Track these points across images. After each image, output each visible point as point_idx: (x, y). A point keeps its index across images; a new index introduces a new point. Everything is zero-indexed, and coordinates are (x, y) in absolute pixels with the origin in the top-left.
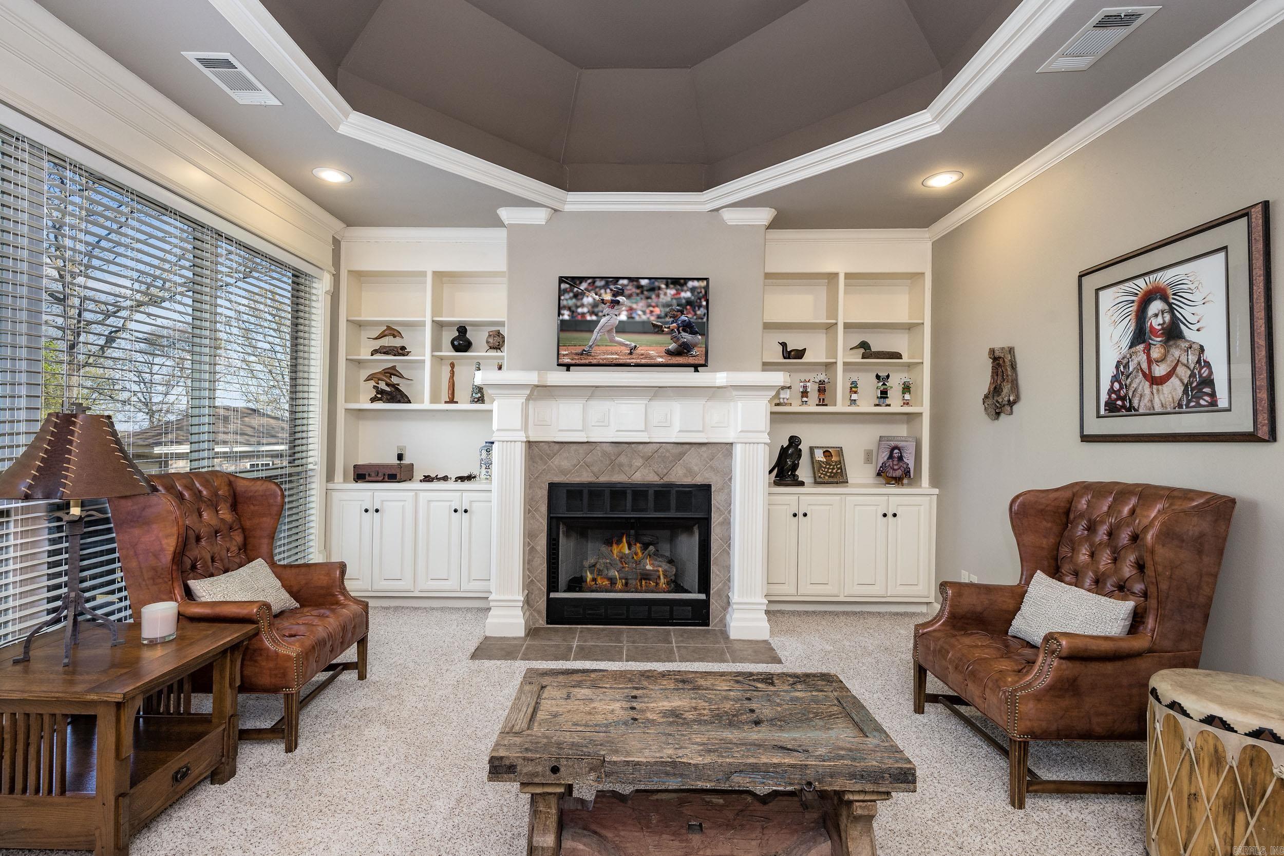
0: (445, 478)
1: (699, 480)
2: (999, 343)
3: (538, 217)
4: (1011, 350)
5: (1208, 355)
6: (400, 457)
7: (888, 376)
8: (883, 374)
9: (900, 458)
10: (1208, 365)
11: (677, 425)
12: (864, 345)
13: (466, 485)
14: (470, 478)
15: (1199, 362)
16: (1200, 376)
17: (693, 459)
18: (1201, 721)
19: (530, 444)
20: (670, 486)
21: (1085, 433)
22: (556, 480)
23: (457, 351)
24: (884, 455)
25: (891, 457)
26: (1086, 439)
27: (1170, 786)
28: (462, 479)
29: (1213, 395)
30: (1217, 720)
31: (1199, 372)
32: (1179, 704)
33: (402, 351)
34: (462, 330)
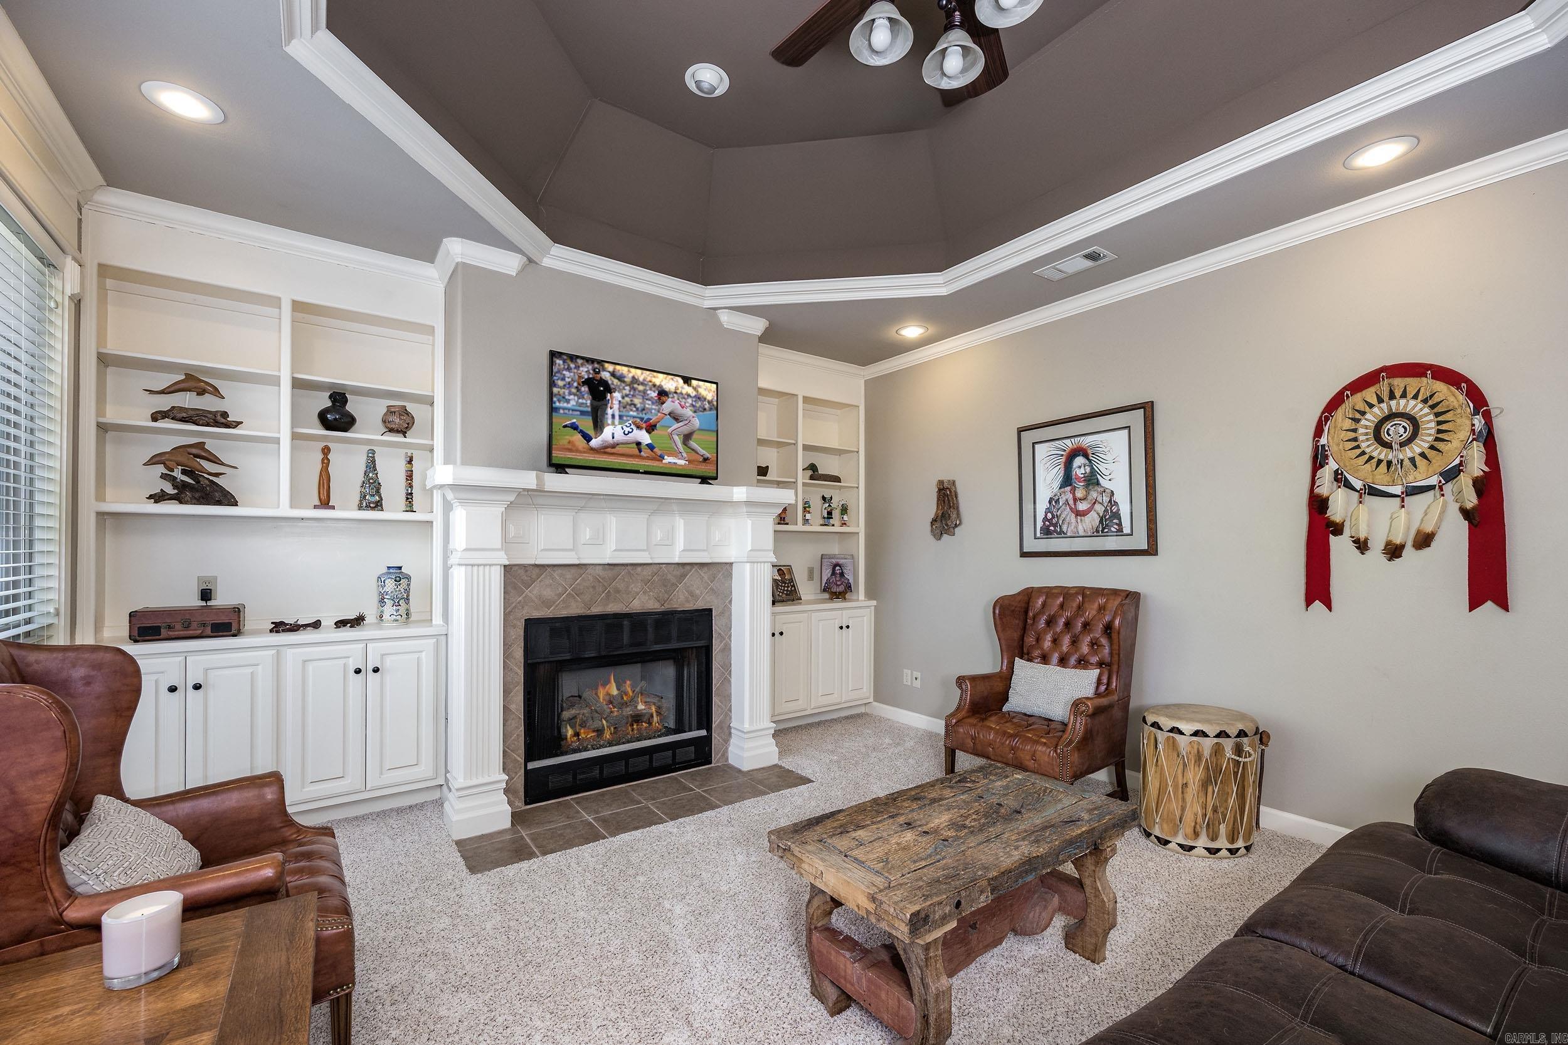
0: (316, 625)
1: (700, 605)
2: (946, 477)
3: (508, 263)
4: (954, 482)
5: (1116, 498)
6: (206, 595)
7: (831, 498)
8: (827, 496)
9: (842, 574)
10: (1116, 503)
11: (680, 544)
12: (813, 467)
13: (347, 633)
14: (358, 621)
15: (1110, 501)
16: (1112, 511)
17: (693, 581)
18: (1191, 735)
19: (507, 569)
20: (673, 613)
21: (1025, 550)
22: (536, 614)
23: (327, 429)
24: (827, 573)
25: (834, 573)
26: (1024, 555)
27: (1170, 784)
28: (341, 624)
29: (1120, 524)
30: (1200, 732)
31: (1111, 508)
32: (1177, 728)
33: (221, 420)
34: (339, 398)
